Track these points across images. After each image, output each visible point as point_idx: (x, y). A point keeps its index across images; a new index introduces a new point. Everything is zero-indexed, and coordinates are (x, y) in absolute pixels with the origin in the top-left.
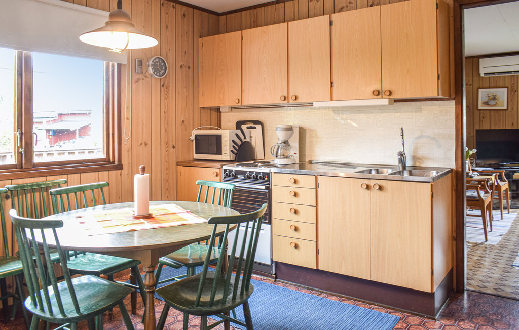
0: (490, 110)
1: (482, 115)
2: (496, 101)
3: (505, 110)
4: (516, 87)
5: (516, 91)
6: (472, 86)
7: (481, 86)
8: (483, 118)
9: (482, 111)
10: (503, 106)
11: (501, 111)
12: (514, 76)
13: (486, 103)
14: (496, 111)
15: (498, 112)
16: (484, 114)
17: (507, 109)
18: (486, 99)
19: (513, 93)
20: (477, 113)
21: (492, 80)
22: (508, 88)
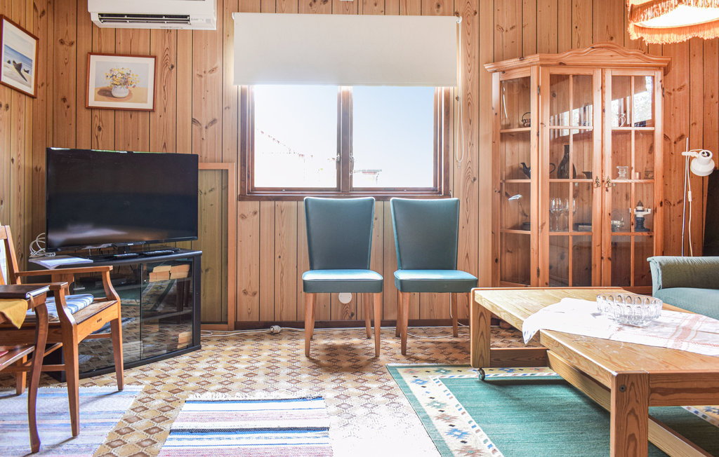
0: (115, 110)
1: (96, 121)
2: (130, 87)
3: (149, 111)
4: (173, 57)
5: (172, 67)
6: (74, 46)
7: (96, 49)
8: (100, 129)
9: (96, 113)
10: (146, 102)
11: (140, 114)
12: (169, 31)
13: (106, 93)
14: (129, 113)
15: (134, 114)
16: (100, 120)
17: (153, 110)
18: (106, 83)
19: (166, 71)
20: (85, 115)
21: (121, 38)
22: (155, 57)
